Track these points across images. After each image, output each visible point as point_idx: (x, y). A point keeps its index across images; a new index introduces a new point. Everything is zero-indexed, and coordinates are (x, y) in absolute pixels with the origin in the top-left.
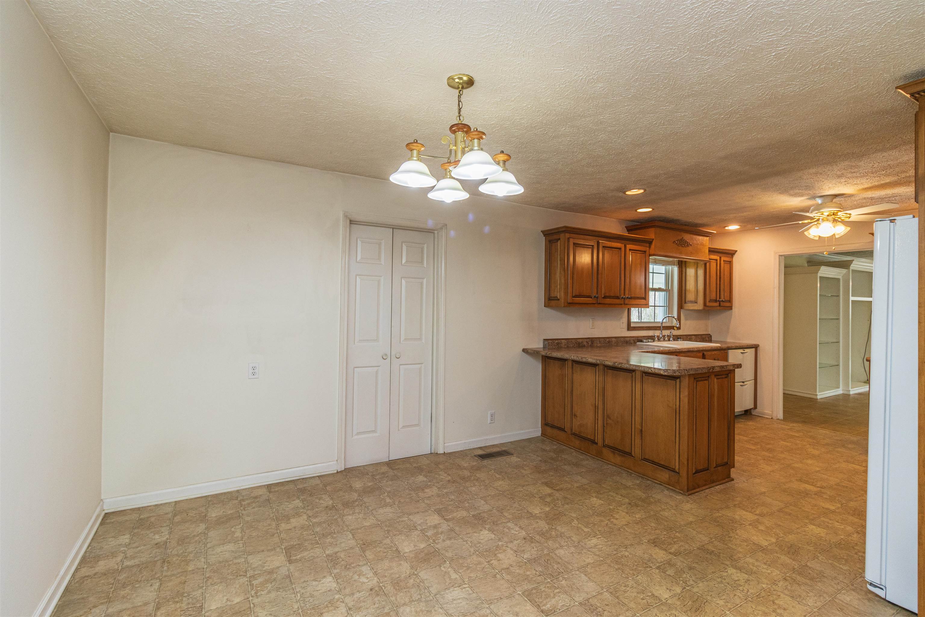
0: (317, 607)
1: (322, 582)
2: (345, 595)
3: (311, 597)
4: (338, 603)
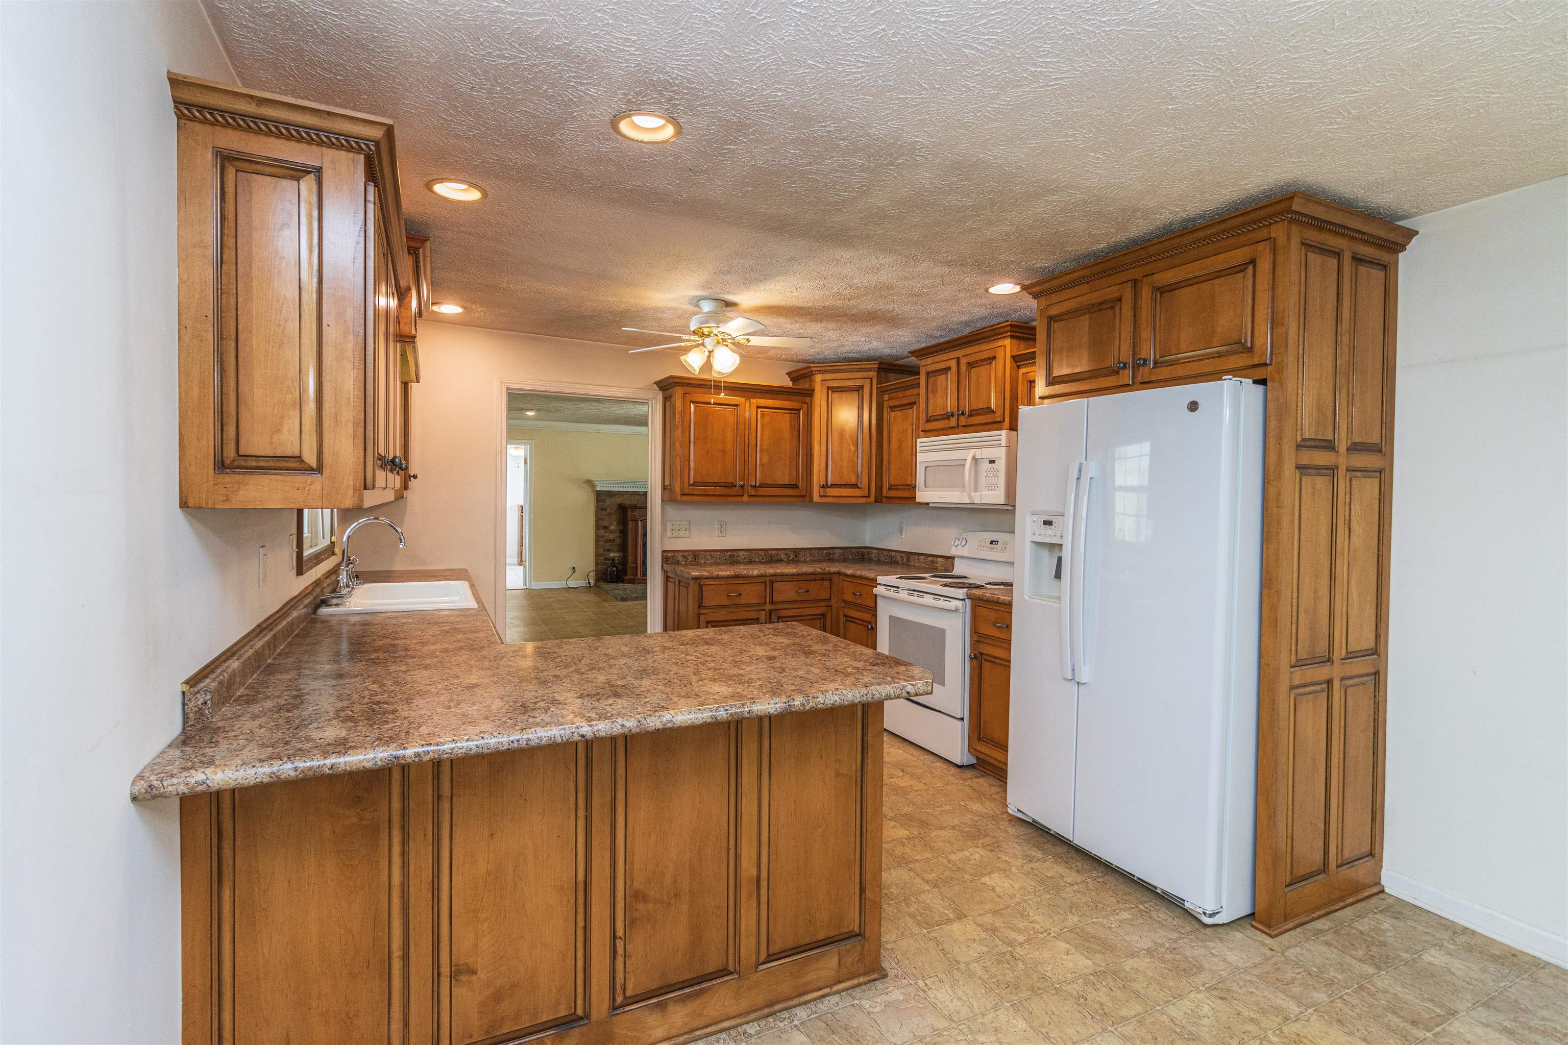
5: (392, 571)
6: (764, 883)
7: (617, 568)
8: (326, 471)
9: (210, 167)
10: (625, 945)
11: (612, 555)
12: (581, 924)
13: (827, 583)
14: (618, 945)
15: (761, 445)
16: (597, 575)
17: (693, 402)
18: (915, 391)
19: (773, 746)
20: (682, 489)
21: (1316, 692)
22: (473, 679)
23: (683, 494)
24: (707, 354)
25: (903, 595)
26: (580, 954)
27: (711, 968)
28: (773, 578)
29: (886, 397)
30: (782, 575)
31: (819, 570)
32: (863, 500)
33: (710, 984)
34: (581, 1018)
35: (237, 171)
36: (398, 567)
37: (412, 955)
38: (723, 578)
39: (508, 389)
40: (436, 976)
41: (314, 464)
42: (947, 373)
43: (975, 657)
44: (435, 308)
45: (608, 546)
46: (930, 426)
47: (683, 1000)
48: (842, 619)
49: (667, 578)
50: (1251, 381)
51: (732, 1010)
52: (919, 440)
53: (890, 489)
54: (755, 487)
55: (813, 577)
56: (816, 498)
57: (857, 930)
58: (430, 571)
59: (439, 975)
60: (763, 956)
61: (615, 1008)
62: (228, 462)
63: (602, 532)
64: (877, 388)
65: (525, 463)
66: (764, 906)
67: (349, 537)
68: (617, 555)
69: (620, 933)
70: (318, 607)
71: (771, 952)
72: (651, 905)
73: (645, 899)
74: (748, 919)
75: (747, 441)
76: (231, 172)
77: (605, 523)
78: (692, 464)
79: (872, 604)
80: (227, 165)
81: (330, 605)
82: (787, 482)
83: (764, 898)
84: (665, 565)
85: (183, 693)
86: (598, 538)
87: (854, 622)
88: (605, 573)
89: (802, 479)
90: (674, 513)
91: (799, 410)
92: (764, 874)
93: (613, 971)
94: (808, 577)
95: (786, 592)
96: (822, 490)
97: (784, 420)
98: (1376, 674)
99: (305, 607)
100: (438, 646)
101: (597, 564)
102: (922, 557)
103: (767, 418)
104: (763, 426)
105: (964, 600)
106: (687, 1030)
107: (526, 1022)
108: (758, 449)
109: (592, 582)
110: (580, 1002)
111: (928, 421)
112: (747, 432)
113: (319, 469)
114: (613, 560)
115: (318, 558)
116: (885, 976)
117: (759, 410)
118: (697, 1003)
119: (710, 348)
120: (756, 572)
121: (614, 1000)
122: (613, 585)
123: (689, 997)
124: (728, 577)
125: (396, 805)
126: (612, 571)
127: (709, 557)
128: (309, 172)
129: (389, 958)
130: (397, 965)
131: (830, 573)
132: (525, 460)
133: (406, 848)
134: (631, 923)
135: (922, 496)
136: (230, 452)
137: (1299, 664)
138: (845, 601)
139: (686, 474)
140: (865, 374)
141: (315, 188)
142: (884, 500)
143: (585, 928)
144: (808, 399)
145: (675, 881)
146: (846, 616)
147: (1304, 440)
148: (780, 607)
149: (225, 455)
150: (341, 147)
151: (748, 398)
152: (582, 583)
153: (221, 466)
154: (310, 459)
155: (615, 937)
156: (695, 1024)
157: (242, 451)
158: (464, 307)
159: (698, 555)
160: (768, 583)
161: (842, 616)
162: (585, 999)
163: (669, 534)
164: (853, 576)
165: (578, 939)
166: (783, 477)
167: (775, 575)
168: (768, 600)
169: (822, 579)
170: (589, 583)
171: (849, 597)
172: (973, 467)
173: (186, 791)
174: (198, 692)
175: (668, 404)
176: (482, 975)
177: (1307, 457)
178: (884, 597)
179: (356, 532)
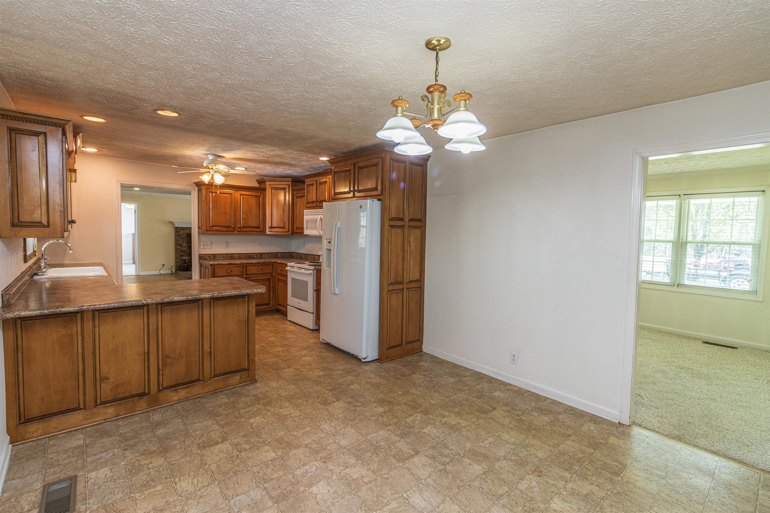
0: (584, 500)
1: (561, 510)
2: (559, 489)
3: (580, 509)
4: (568, 490)
5: (64, 264)
6: (212, 353)
7: (187, 264)
8: (51, 227)
9: (6, 132)
10: (162, 372)
11: (184, 258)
12: (146, 365)
13: (271, 266)
14: (160, 372)
15: (243, 211)
16: (176, 267)
17: (211, 192)
18: (303, 191)
19: (215, 311)
20: (206, 228)
21: (398, 292)
22: (106, 292)
23: (207, 231)
24: (211, 176)
25: (295, 270)
26: (146, 374)
27: (194, 378)
28: (247, 265)
29: (295, 192)
30: (251, 263)
31: (267, 261)
32: (287, 233)
33: (193, 384)
34: (147, 394)
35: (16, 133)
36: (66, 262)
37: (86, 374)
38: (224, 264)
39: (121, 184)
40: (95, 380)
41: (46, 224)
42: (313, 186)
43: (316, 290)
44: (83, 149)
45: (182, 254)
46: (308, 205)
47: (183, 388)
48: (277, 280)
49: (201, 265)
50: (377, 200)
51: (202, 392)
52: (305, 211)
53: (297, 229)
54: (240, 228)
55: (264, 264)
56: (268, 232)
57: (247, 368)
58: (83, 264)
59: (96, 380)
60: (213, 375)
61: (159, 391)
62: (15, 224)
63: (179, 247)
64: (292, 189)
65: (135, 213)
66: (213, 360)
67: (45, 248)
68: (187, 258)
69: (161, 368)
70: (32, 276)
71: (215, 374)
72: (171, 360)
73: (169, 358)
74: (207, 364)
75: (236, 208)
76: (13, 134)
77: (180, 243)
78: (211, 218)
79: (286, 274)
80: (12, 132)
81: (38, 275)
82: (254, 226)
83: (213, 358)
84: (200, 260)
85: (2, 294)
86: (176, 250)
87: (281, 281)
88: (181, 267)
89: (262, 225)
90: (203, 238)
91: (260, 196)
92: (212, 350)
93: (158, 380)
94: (262, 264)
95: (251, 270)
96: (270, 229)
97: (253, 201)
98: (420, 287)
99: (28, 276)
100: (91, 286)
101: (176, 263)
102: (311, 256)
103: (245, 200)
104: (243, 203)
105: (313, 270)
106: (185, 397)
107: (127, 394)
108: (241, 212)
109: (174, 271)
110: (147, 389)
111: (307, 203)
112: (236, 205)
113: (48, 226)
114: (185, 260)
115: (31, 257)
116: (257, 382)
117: (241, 196)
118: (189, 389)
119: (212, 173)
120: (239, 262)
121: (159, 388)
122: (185, 272)
123: (187, 387)
124: (226, 264)
125: (79, 329)
126: (184, 266)
127: (221, 257)
128: (42, 134)
129: (78, 375)
130: (81, 377)
131: (272, 262)
132: (135, 211)
133: (83, 342)
134: (164, 365)
135: (306, 232)
136: (16, 221)
137: (391, 284)
138: (278, 273)
139: (208, 222)
140: (287, 183)
141: (44, 139)
142: (295, 233)
143: (148, 367)
144: (264, 192)
145: (180, 352)
146: (278, 279)
147: (392, 218)
148: (250, 276)
149: (14, 222)
150: (53, 126)
151: (236, 191)
152: (168, 272)
153: (13, 225)
154: (45, 222)
155: (159, 369)
156: (188, 396)
157: (20, 220)
158: (97, 149)
159: (216, 256)
160: (245, 267)
161: (277, 279)
162: (148, 388)
163: (202, 247)
164: (280, 263)
165: (146, 370)
166: (253, 223)
167: (248, 263)
168: (244, 273)
169: (269, 265)
170: (172, 272)
171: (279, 272)
172: (321, 222)
173: (13, 317)
174: (7, 294)
175: (200, 192)
176: (111, 380)
177: (392, 223)
178: (290, 271)
179: (49, 246)
